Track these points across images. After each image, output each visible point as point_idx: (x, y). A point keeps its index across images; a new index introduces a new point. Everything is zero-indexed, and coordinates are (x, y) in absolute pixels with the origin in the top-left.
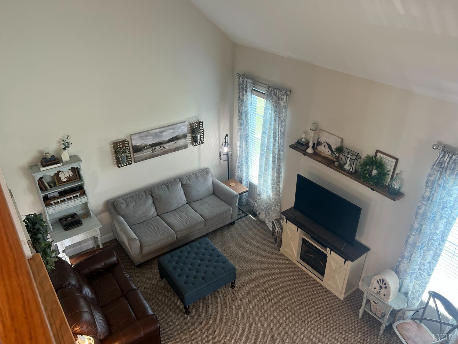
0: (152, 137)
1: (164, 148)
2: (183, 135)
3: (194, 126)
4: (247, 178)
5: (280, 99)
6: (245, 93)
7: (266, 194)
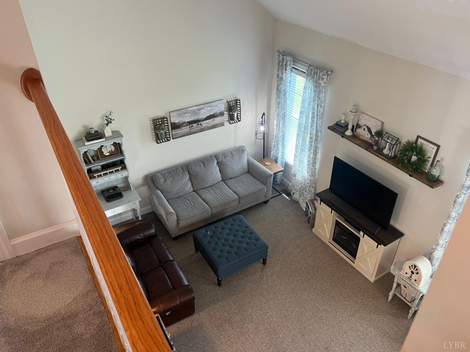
0: (190, 114)
1: (201, 126)
2: (220, 112)
3: (231, 104)
4: (282, 157)
5: (321, 79)
6: (284, 71)
7: (302, 175)
